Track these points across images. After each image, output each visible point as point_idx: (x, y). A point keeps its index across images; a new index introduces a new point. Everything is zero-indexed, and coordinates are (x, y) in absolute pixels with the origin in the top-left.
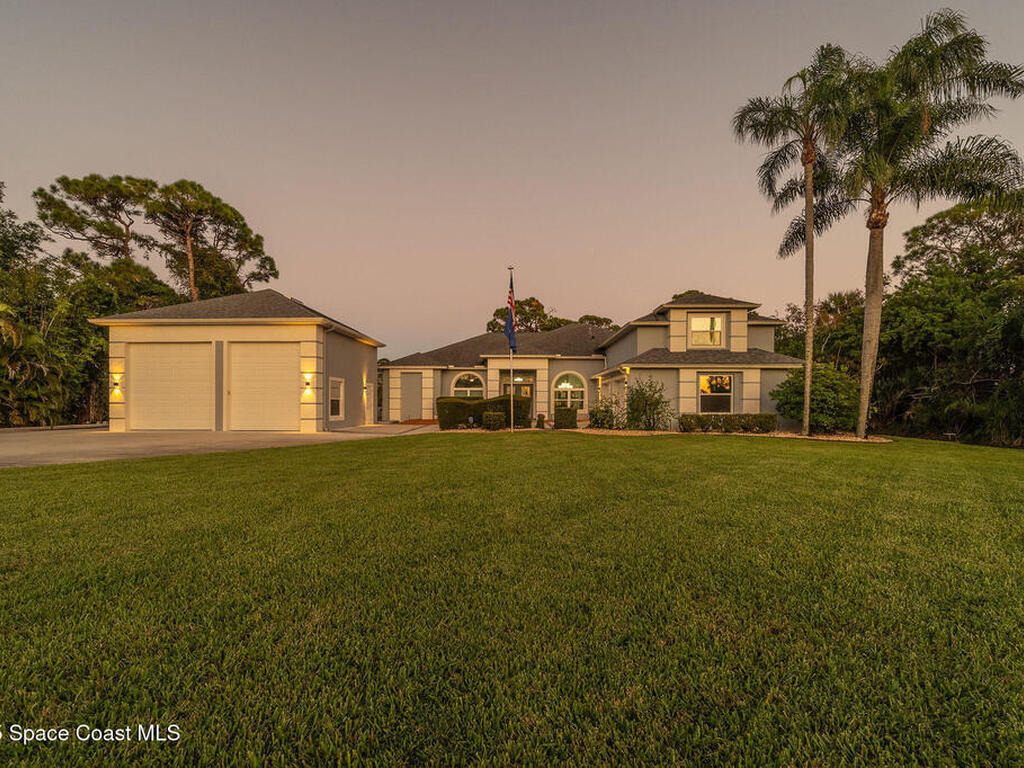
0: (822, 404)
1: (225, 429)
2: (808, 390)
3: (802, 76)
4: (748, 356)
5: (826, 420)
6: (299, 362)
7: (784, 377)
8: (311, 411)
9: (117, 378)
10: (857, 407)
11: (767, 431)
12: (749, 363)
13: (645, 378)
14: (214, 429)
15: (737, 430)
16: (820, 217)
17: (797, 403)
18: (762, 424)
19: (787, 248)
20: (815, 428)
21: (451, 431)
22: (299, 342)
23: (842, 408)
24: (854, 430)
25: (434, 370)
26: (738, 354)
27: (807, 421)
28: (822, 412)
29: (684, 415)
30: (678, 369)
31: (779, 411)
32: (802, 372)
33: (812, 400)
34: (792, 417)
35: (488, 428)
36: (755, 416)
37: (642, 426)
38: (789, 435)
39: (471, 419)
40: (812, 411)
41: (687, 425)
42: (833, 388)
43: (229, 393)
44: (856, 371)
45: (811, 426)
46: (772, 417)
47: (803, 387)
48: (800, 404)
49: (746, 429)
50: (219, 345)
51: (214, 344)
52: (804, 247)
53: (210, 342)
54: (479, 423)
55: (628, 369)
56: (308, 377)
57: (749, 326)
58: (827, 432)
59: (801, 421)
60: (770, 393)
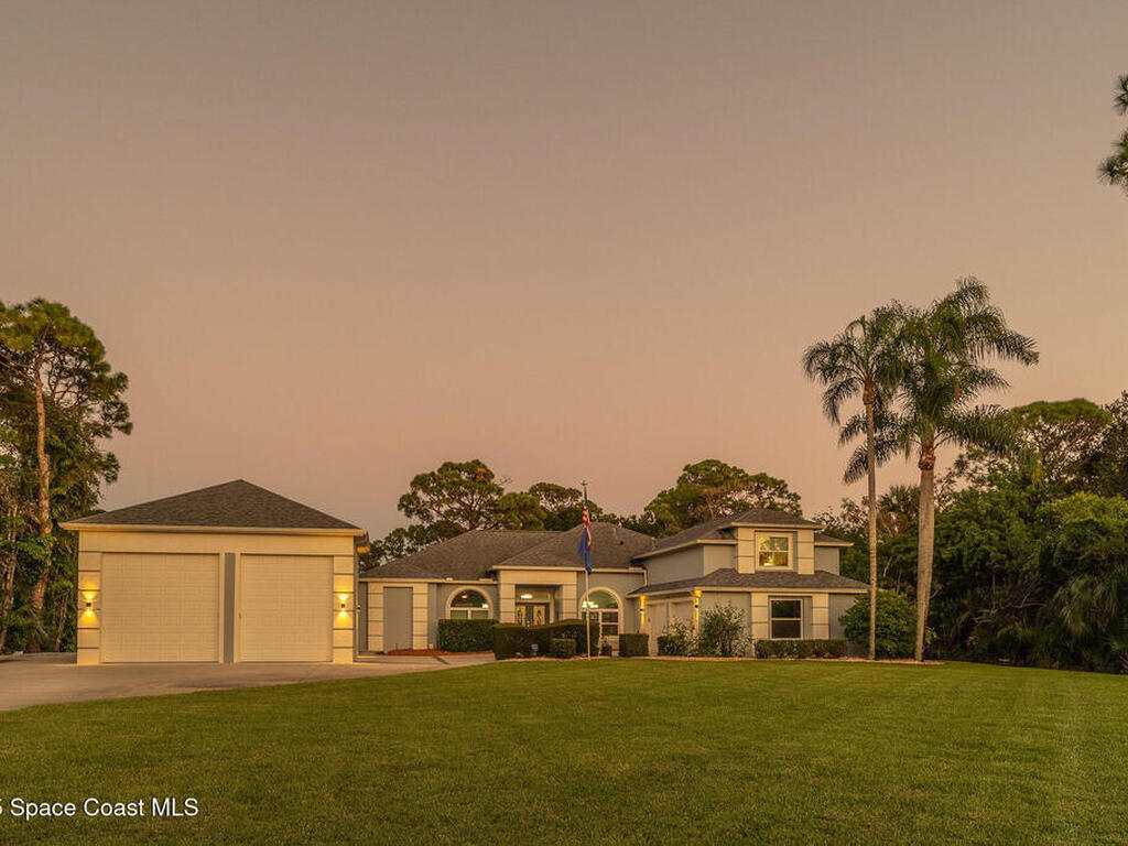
0: (886, 629)
1: (235, 661)
2: (873, 617)
3: (862, 322)
4: (815, 579)
5: (890, 646)
6: (332, 579)
7: (851, 602)
8: (347, 638)
9: (89, 597)
10: (914, 633)
11: (838, 657)
12: (818, 587)
13: (724, 602)
14: (221, 661)
15: (810, 656)
16: (880, 449)
17: (863, 629)
18: (832, 650)
19: (851, 475)
20: (881, 653)
21: (511, 660)
22: (333, 556)
23: (903, 633)
24: (912, 656)
25: (429, 583)
26: (805, 577)
27: (873, 645)
28: (885, 638)
29: (760, 642)
30: (749, 593)
31: (847, 636)
32: (867, 598)
33: (877, 626)
34: (859, 642)
35: (559, 657)
36: (826, 641)
37: (718, 651)
38: (857, 660)
39: (535, 647)
40: (877, 636)
41: (764, 651)
42: (894, 614)
43: (240, 615)
44: (913, 597)
45: (876, 651)
46: (842, 642)
47: (869, 613)
48: (867, 630)
49: (818, 655)
50: (230, 558)
51: (223, 556)
52: (867, 476)
53: (218, 554)
54: (544, 650)
55: (698, 593)
56: (343, 598)
57: (815, 547)
58: (890, 657)
59: (868, 646)
60: (839, 620)
